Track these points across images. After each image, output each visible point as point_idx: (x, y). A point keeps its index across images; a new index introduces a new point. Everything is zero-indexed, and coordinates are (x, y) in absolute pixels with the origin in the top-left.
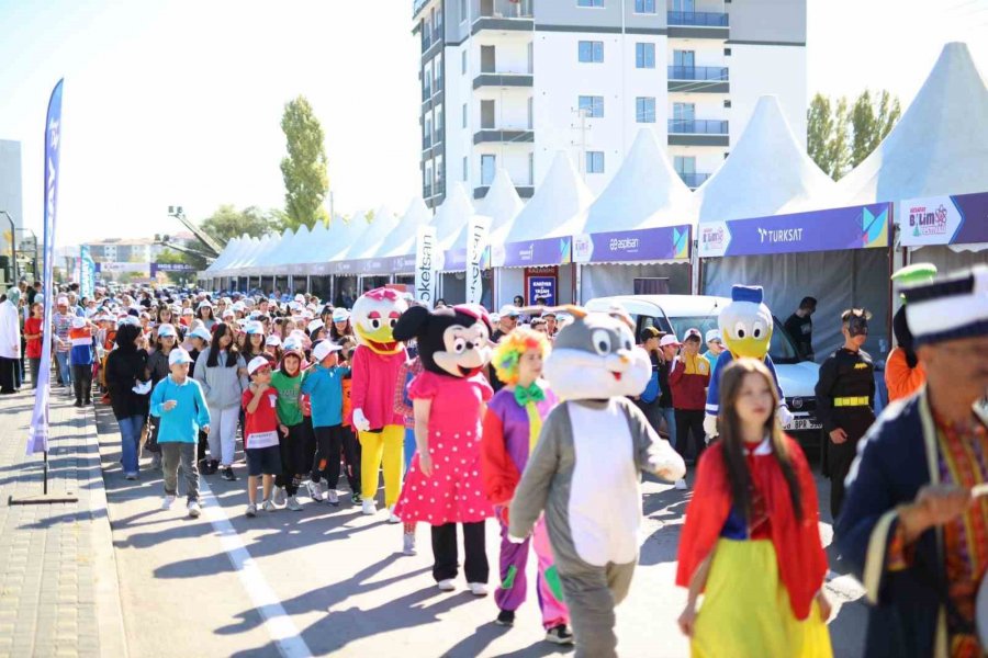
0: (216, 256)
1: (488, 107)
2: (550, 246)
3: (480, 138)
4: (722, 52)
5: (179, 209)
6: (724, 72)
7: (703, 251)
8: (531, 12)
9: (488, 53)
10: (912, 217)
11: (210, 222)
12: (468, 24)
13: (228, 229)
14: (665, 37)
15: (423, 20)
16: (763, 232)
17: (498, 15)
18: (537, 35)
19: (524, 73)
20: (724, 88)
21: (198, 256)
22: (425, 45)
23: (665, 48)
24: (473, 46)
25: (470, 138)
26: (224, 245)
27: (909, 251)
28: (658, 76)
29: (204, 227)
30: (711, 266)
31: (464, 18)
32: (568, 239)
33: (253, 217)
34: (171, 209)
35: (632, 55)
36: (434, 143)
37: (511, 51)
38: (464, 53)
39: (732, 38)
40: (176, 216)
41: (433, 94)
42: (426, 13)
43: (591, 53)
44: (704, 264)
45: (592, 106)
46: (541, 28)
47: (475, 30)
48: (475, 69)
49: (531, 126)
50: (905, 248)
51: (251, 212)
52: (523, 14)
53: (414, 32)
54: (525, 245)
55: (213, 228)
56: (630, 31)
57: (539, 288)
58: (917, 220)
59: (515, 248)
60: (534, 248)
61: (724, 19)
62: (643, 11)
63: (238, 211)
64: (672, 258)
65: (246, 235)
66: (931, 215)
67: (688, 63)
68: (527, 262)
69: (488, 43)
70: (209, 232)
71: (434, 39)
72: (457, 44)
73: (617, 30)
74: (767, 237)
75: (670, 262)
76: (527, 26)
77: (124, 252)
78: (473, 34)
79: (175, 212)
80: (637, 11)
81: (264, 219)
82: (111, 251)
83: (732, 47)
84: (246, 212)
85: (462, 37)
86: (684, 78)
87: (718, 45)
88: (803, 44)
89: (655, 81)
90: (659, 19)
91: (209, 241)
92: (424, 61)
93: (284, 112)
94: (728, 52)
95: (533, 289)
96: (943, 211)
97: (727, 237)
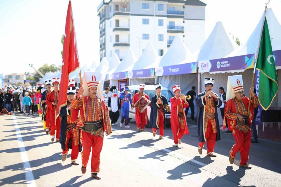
0: (42, 78)
1: (117, 37)
2: (123, 74)
3: (115, 45)
4: (182, 22)
5: (32, 65)
6: (183, 28)
7: (158, 75)
8: (129, 11)
9: (117, 22)
10: (201, 65)
11: (41, 68)
12: (112, 13)
13: (46, 70)
14: (166, 18)
15: (100, 12)
16: (170, 69)
17: (120, 11)
18: (131, 17)
19: (127, 27)
20: (182, 32)
21: (37, 78)
22: (101, 19)
23: (166, 21)
24: (113, 19)
25: (112, 45)
26: (44, 74)
27: (201, 74)
28: (164, 28)
29: (40, 70)
30: (160, 79)
31: (111, 11)
32: (127, 72)
33: (53, 67)
34: (30, 65)
35: (157, 23)
36: (103, 46)
37: (124, 21)
38: (111, 22)
39: (185, 18)
40: (31, 67)
41: (103, 33)
42: (100, 10)
43: (146, 22)
44: (158, 78)
45: (146, 37)
46: (132, 15)
47: (114, 15)
48: (114, 26)
49: (129, 42)
50: (200, 73)
51: (53, 66)
52: (127, 11)
53: (98, 15)
54: (117, 74)
55: (42, 70)
56: (156, 16)
57: (122, 85)
58: (202, 66)
59: (115, 74)
60: (119, 75)
61: (183, 13)
62: (160, 10)
63: (49, 65)
64: (150, 76)
65: (50, 72)
66: (205, 65)
67: (173, 25)
68: (118, 78)
69: (117, 19)
70: (40, 71)
71: (103, 17)
72: (109, 19)
73: (153, 16)
74: (171, 71)
75: (150, 78)
76: (128, 14)
77: (18, 77)
78: (113, 16)
79: (31, 65)
80: (159, 10)
81: (56, 68)
82: (14, 77)
83: (185, 20)
84: (51, 66)
85: (110, 17)
86: (172, 29)
87: (181, 20)
88: (204, 20)
89: (164, 30)
90: (164, 12)
91: (40, 74)
92: (100, 24)
93: (62, 38)
94: (184, 22)
95: (120, 85)
96: (208, 64)
97: (163, 71)
